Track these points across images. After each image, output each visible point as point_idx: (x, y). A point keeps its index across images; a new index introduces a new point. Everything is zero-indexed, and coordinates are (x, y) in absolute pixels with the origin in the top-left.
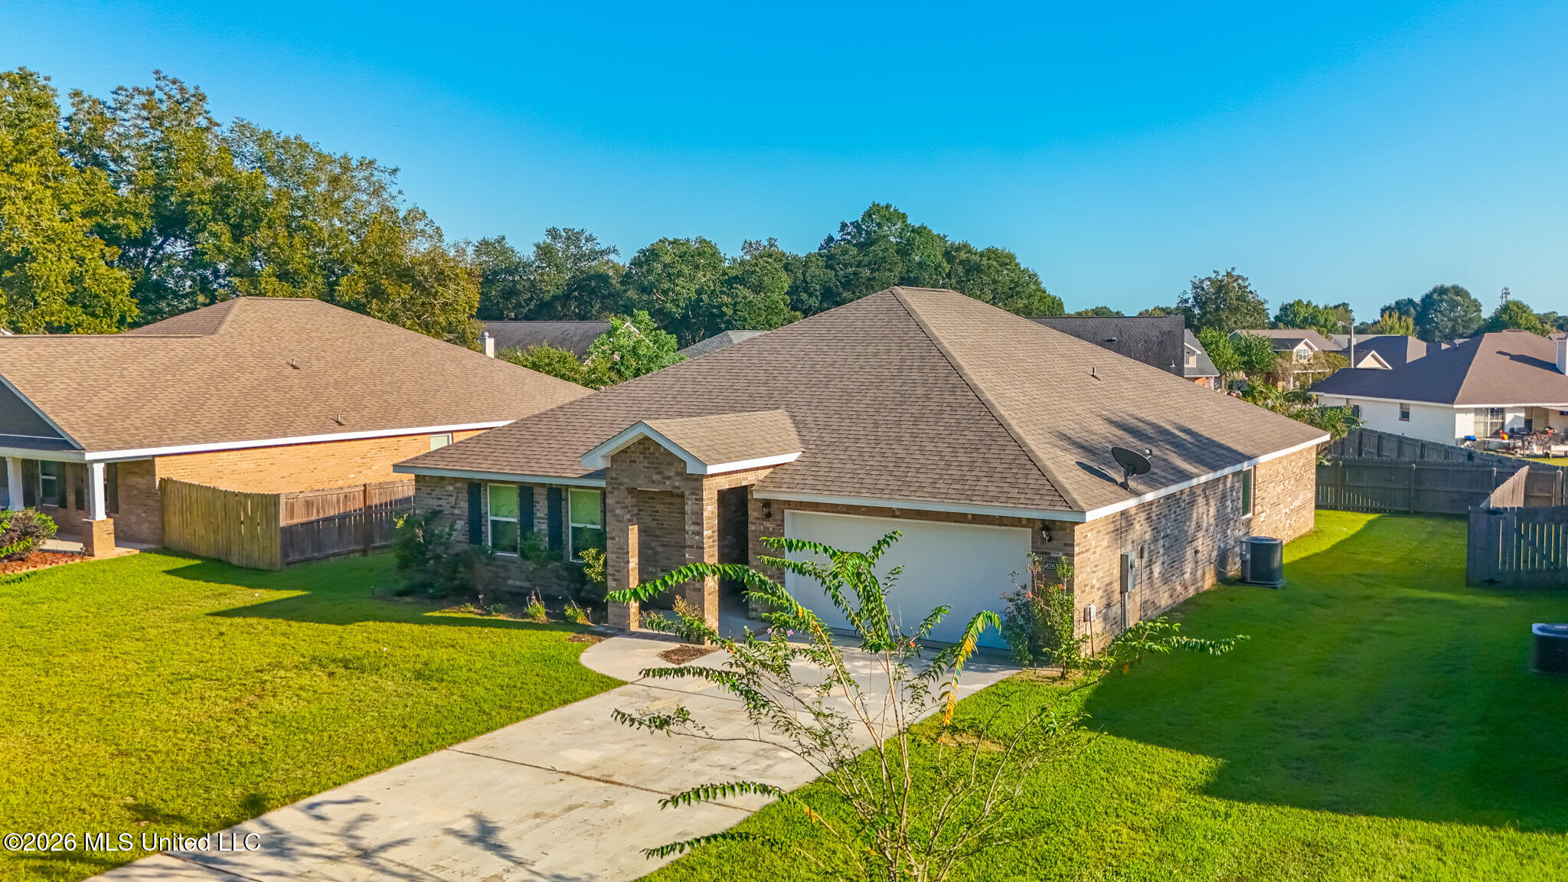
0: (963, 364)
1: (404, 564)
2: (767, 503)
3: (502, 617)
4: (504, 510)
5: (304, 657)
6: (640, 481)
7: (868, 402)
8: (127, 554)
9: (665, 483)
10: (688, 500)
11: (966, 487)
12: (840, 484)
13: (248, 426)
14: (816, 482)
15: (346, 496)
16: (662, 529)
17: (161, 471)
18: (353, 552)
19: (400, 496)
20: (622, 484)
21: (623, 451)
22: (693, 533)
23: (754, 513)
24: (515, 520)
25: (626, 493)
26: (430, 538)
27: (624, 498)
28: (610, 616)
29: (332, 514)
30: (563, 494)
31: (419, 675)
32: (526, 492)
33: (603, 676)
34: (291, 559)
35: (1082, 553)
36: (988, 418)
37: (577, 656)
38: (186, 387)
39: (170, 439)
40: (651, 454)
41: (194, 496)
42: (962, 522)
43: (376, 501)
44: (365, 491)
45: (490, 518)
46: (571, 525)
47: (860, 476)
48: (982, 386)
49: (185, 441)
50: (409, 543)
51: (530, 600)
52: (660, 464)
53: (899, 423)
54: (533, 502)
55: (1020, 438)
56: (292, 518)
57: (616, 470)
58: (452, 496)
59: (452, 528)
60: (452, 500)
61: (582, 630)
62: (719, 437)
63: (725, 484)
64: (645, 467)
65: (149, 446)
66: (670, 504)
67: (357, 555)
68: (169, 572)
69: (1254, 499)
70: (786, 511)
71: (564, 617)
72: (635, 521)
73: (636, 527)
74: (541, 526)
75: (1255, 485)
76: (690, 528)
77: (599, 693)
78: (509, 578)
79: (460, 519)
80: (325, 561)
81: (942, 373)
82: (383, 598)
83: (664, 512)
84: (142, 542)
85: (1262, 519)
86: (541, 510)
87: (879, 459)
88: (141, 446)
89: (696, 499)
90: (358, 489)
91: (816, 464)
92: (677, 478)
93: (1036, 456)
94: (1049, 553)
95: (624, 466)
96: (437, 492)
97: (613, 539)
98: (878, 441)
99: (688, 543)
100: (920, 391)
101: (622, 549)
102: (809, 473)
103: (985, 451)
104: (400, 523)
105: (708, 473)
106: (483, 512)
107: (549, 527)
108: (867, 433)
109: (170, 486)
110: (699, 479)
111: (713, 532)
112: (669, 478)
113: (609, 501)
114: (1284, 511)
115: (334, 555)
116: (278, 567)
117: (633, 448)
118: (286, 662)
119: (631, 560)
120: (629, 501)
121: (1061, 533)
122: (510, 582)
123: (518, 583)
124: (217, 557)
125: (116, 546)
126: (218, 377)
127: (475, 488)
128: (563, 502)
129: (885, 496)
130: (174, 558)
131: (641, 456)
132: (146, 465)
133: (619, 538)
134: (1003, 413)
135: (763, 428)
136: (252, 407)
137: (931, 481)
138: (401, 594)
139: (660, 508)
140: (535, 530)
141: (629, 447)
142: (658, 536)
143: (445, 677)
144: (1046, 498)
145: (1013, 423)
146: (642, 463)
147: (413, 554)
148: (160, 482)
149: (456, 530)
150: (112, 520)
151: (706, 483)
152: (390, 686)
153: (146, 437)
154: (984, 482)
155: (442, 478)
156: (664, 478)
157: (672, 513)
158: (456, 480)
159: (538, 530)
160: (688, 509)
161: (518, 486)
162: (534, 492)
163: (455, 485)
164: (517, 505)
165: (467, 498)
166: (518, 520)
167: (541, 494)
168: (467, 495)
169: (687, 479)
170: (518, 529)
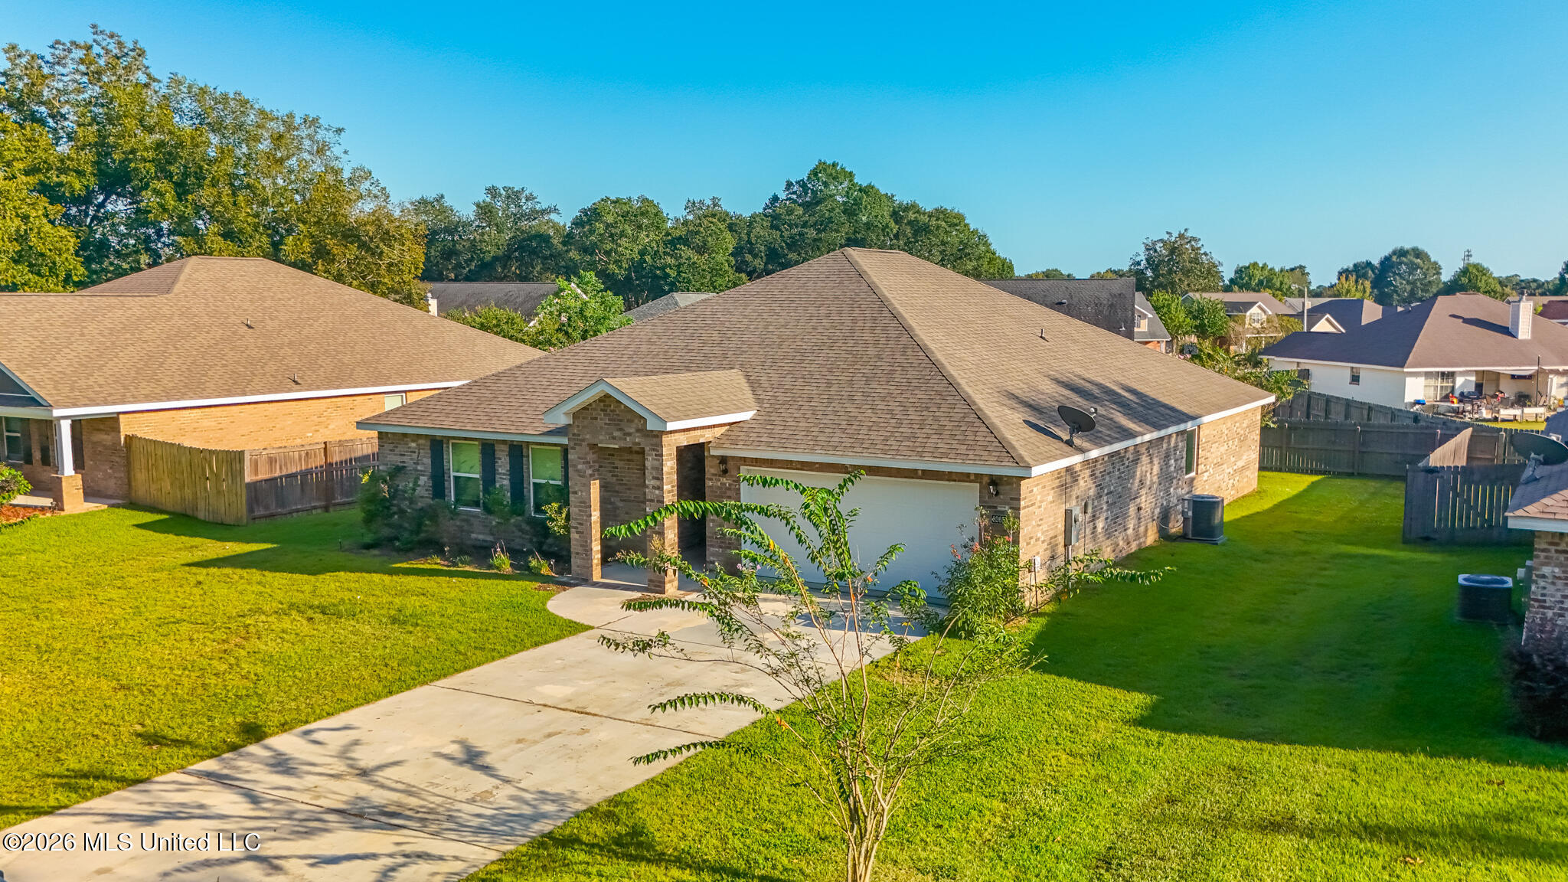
0: (914, 325)
1: (370, 519)
2: (723, 460)
3: (468, 568)
4: (465, 467)
5: (282, 604)
6: (601, 437)
7: (822, 362)
8: (97, 509)
9: (625, 439)
10: (649, 455)
11: (917, 444)
12: (795, 441)
13: (208, 385)
14: (771, 440)
15: (307, 454)
16: (621, 484)
17: (126, 428)
18: (315, 508)
19: (359, 454)
20: (583, 440)
21: (584, 409)
22: (654, 487)
23: (711, 469)
24: (477, 476)
25: (588, 448)
26: (395, 493)
27: (586, 454)
28: (574, 568)
29: (294, 471)
30: (525, 450)
31: (394, 620)
32: (488, 449)
33: (571, 622)
34: (256, 513)
35: (1028, 507)
36: (938, 378)
37: (544, 604)
38: (145, 345)
39: (133, 396)
40: (611, 411)
41: (159, 453)
42: (913, 478)
43: (336, 458)
44: (325, 449)
45: (453, 474)
46: (532, 480)
47: (813, 434)
48: (932, 346)
49: (148, 398)
50: (374, 499)
51: (496, 551)
52: (621, 420)
53: (851, 383)
54: (495, 458)
55: (970, 397)
56: (256, 474)
57: (578, 426)
58: (414, 452)
59: (416, 484)
60: (415, 456)
61: (547, 580)
62: (677, 396)
63: (684, 440)
64: (606, 424)
65: (114, 403)
66: (628, 460)
67: (319, 511)
68: (139, 526)
69: (1198, 458)
70: (742, 467)
71: (529, 568)
72: (597, 476)
73: (597, 482)
74: (503, 481)
75: (1198, 445)
76: (650, 482)
77: (568, 636)
78: (473, 532)
79: (423, 475)
80: (289, 516)
81: (893, 334)
82: (350, 550)
83: (624, 468)
84: (111, 497)
85: (1205, 478)
86: (503, 465)
87: (832, 417)
88: (106, 403)
89: (656, 455)
90: (318, 446)
91: (771, 422)
92: (638, 434)
93: (985, 414)
94: (996, 507)
95: (586, 422)
96: (401, 449)
97: (576, 493)
98: (830, 400)
99: (648, 497)
100: (872, 351)
101: (584, 503)
102: (764, 431)
103: (935, 409)
104: (366, 479)
105: (668, 429)
106: (445, 468)
107: (511, 483)
108: (820, 392)
109: (135, 444)
110: (658, 435)
111: (673, 487)
112: (629, 434)
113: (570, 457)
114: (1227, 471)
115: (298, 511)
116: (245, 521)
117: (594, 406)
118: (266, 608)
119: (593, 513)
120: (591, 457)
121: (1008, 487)
122: (474, 536)
123: (481, 537)
124: (184, 512)
125: (85, 501)
126: (176, 336)
127: (437, 445)
128: (524, 459)
129: (838, 453)
130: (142, 513)
131: (602, 413)
132: (110, 423)
133: (582, 492)
134: (953, 373)
135: (719, 387)
136: (211, 366)
137: (882, 438)
138: (368, 547)
139: (619, 464)
140: (498, 485)
141: (590, 405)
142: (617, 492)
143: (419, 621)
144: (994, 454)
145: (963, 382)
146: (602, 420)
147: (378, 508)
148: (125, 439)
149: (419, 486)
150: (80, 476)
151: (665, 439)
152: (367, 630)
153: (110, 394)
154: (934, 439)
155: (405, 435)
156: (624, 434)
157: (632, 469)
158: (419, 436)
159: (500, 485)
160: (648, 464)
161: (480, 443)
162: (496, 448)
163: (417, 442)
164: (479, 461)
165: (430, 455)
166: (480, 476)
167: (502, 451)
168: (430, 452)
169: (647, 436)
170: (480, 484)
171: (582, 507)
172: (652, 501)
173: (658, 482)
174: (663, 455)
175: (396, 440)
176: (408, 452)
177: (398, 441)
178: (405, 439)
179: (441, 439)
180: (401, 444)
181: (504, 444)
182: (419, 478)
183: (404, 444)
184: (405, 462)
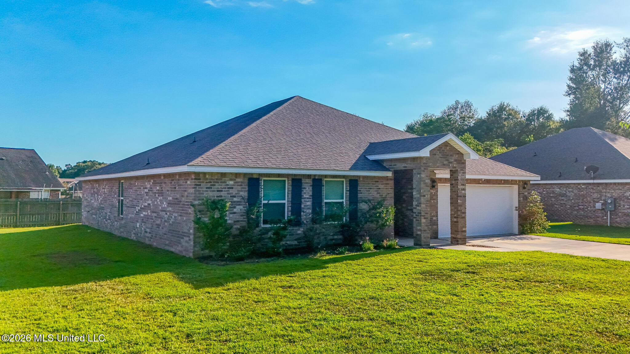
2: (434, 181)
10: (460, 173)
22: (462, 190)
24: (284, 201)
30: (323, 182)
32: (296, 182)
40: (443, 151)
45: (263, 202)
46: (325, 201)
52: (448, 155)
54: (301, 188)
58: (232, 188)
60: (232, 191)
64: (440, 157)
66: (386, 184)
70: (438, 184)
74: (307, 203)
79: (239, 205)
83: (384, 188)
86: (307, 192)
89: (463, 173)
92: (455, 163)
96: (218, 186)
97: (424, 196)
112: (451, 163)
127: (254, 181)
128: (323, 187)
131: (438, 152)
139: (381, 186)
140: (302, 206)
149: (234, 213)
156: (449, 163)
157: (388, 189)
158: (237, 175)
159: (304, 206)
160: (459, 178)
161: (290, 179)
162: (302, 182)
163: (235, 180)
164: (288, 191)
165: (247, 189)
166: (288, 201)
167: (307, 183)
168: (247, 187)
169: (459, 163)
170: (288, 207)
171: (427, 203)
172: (461, 196)
173: (463, 187)
174: (465, 173)
175: (214, 180)
176: (226, 188)
177: (215, 181)
178: (223, 179)
179: (258, 177)
180: (218, 182)
181: (308, 178)
182: (235, 207)
183: (221, 182)
184: (221, 196)
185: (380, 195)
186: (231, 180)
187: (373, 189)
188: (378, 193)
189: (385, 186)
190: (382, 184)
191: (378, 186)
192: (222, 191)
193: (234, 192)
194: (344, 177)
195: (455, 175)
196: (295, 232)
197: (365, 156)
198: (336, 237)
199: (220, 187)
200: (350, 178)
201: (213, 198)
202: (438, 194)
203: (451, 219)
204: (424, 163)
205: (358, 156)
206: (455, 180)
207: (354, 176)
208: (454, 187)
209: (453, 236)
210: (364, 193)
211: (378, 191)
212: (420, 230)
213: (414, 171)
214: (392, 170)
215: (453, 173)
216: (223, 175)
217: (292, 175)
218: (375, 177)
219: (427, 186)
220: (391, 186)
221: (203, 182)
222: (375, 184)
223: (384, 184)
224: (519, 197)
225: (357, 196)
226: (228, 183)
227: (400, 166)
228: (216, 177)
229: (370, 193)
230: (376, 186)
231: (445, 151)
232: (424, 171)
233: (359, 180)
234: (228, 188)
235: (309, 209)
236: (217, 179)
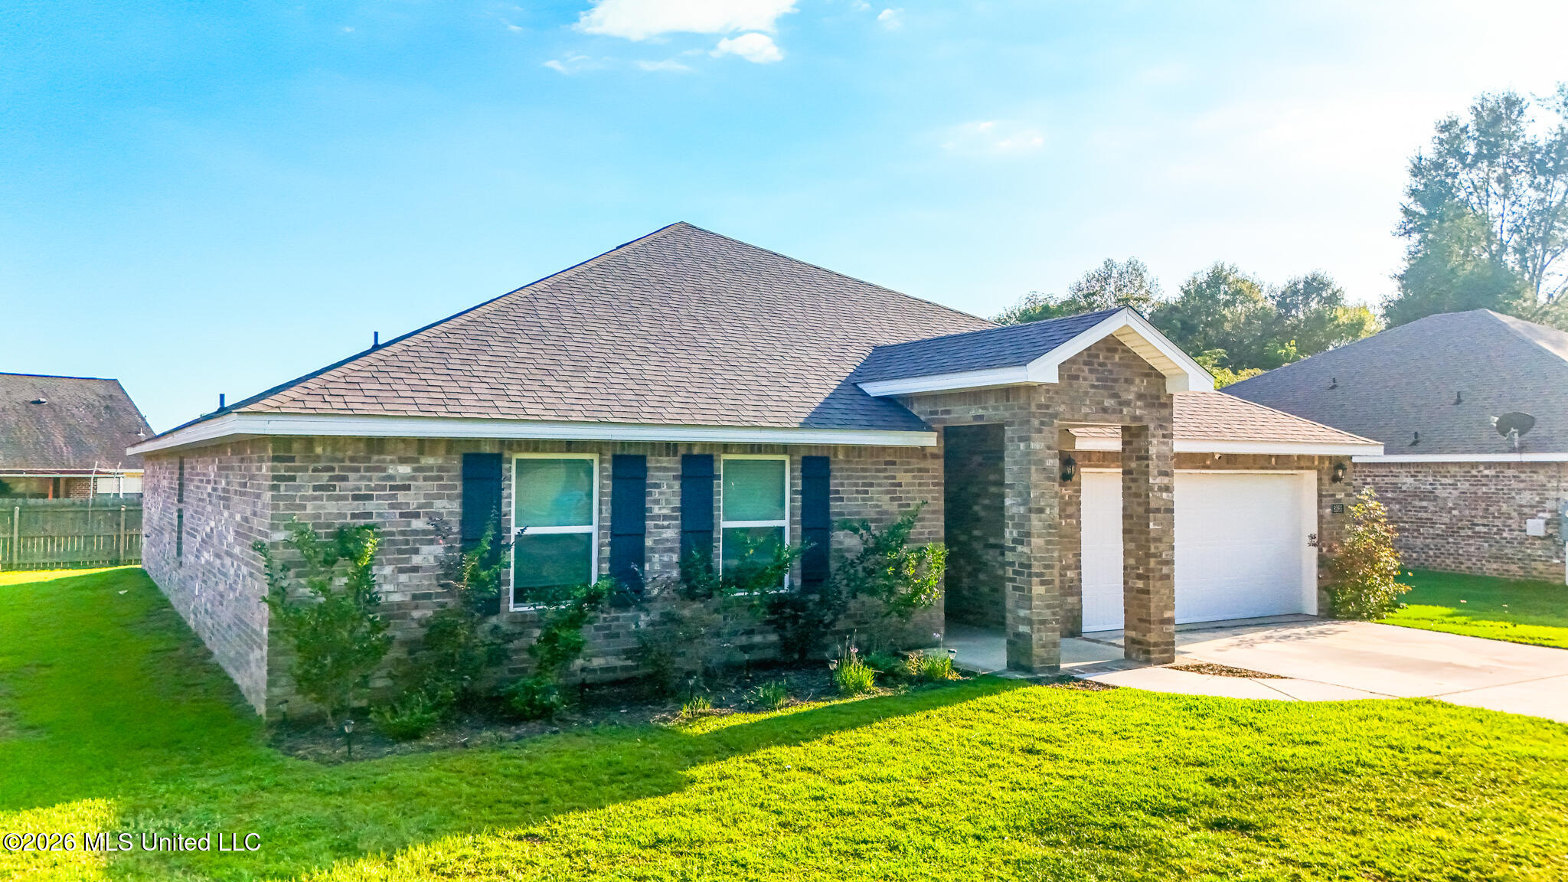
9: (1121, 411)
10: (1154, 436)
22: (1160, 489)
24: (588, 528)
27: (1054, 441)
30: (716, 465)
32: (629, 466)
40: (1101, 365)
45: (516, 531)
46: (722, 524)
52: (1116, 381)
54: (644, 486)
58: (408, 488)
64: (1093, 386)
70: (1081, 469)
74: (664, 533)
86: (664, 497)
92: (1139, 403)
97: (1041, 511)
99: (1153, 505)
106: (505, 517)
107: (683, 533)
110: (1167, 403)
112: (1128, 403)
127: (481, 463)
128: (716, 482)
131: (1086, 368)
139: (903, 478)
155: (370, 442)
156: (1120, 404)
159: (655, 542)
160: (1153, 451)
161: (608, 456)
162: (648, 465)
163: (417, 460)
164: (601, 494)
165: (459, 490)
166: (600, 527)
167: (666, 469)
168: (459, 484)
169: (1153, 405)
170: (601, 546)
171: (1049, 534)
172: (1158, 510)
173: (1166, 480)
174: (1171, 436)
175: (343, 461)
176: (384, 488)
177: (347, 463)
178: (375, 458)
179: (496, 451)
180: (357, 470)
181: (668, 455)
182: (416, 551)
183: (368, 469)
184: (369, 515)
185: (900, 506)
186: (403, 461)
187: (879, 485)
188: (892, 499)
189: (914, 477)
190: (906, 471)
191: (894, 478)
192: (370, 497)
193: (411, 499)
194: (785, 448)
195: (1138, 443)
196: (621, 626)
197: (855, 385)
198: (757, 639)
199: (363, 484)
200: (804, 453)
201: (338, 522)
202: (1082, 499)
203: (1125, 583)
204: (1040, 406)
205: (833, 385)
206: (1139, 458)
207: (816, 447)
208: (1134, 480)
209: (1133, 634)
210: (849, 499)
211: (895, 492)
212: (1029, 622)
213: (1009, 432)
214: (940, 426)
215: (1132, 435)
216: (376, 445)
217: (614, 443)
218: (884, 449)
219: (1049, 479)
220: (934, 477)
221: (305, 469)
222: (885, 470)
223: (911, 471)
224: (1320, 506)
225: (827, 507)
226: (390, 471)
227: (964, 415)
228: (350, 453)
229: (871, 499)
230: (886, 478)
231: (1109, 367)
232: (1040, 431)
233: (832, 459)
234: (392, 488)
235: (671, 550)
236: (352, 459)
